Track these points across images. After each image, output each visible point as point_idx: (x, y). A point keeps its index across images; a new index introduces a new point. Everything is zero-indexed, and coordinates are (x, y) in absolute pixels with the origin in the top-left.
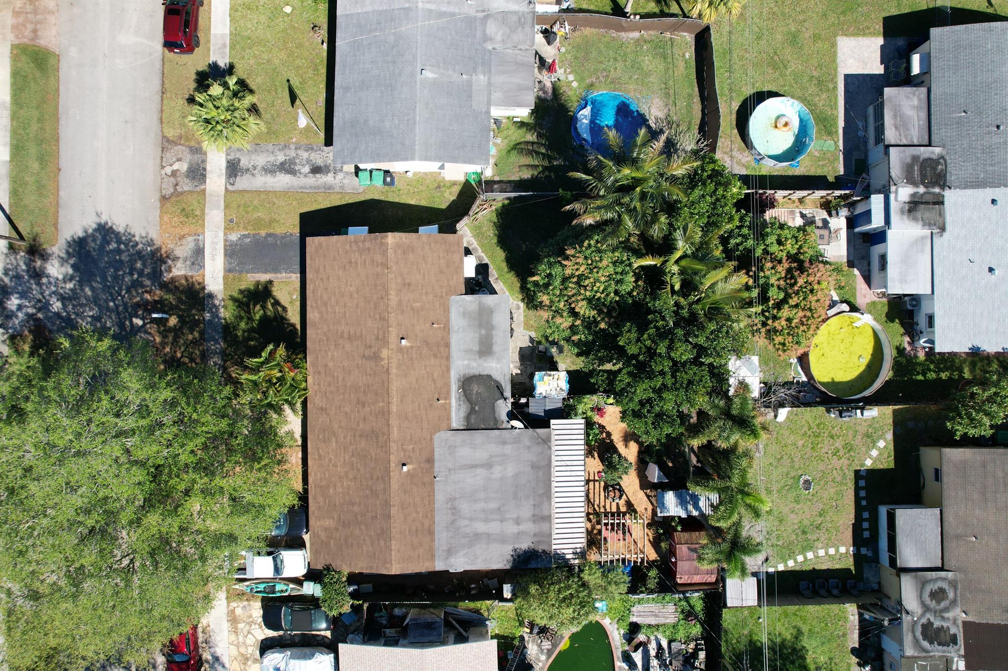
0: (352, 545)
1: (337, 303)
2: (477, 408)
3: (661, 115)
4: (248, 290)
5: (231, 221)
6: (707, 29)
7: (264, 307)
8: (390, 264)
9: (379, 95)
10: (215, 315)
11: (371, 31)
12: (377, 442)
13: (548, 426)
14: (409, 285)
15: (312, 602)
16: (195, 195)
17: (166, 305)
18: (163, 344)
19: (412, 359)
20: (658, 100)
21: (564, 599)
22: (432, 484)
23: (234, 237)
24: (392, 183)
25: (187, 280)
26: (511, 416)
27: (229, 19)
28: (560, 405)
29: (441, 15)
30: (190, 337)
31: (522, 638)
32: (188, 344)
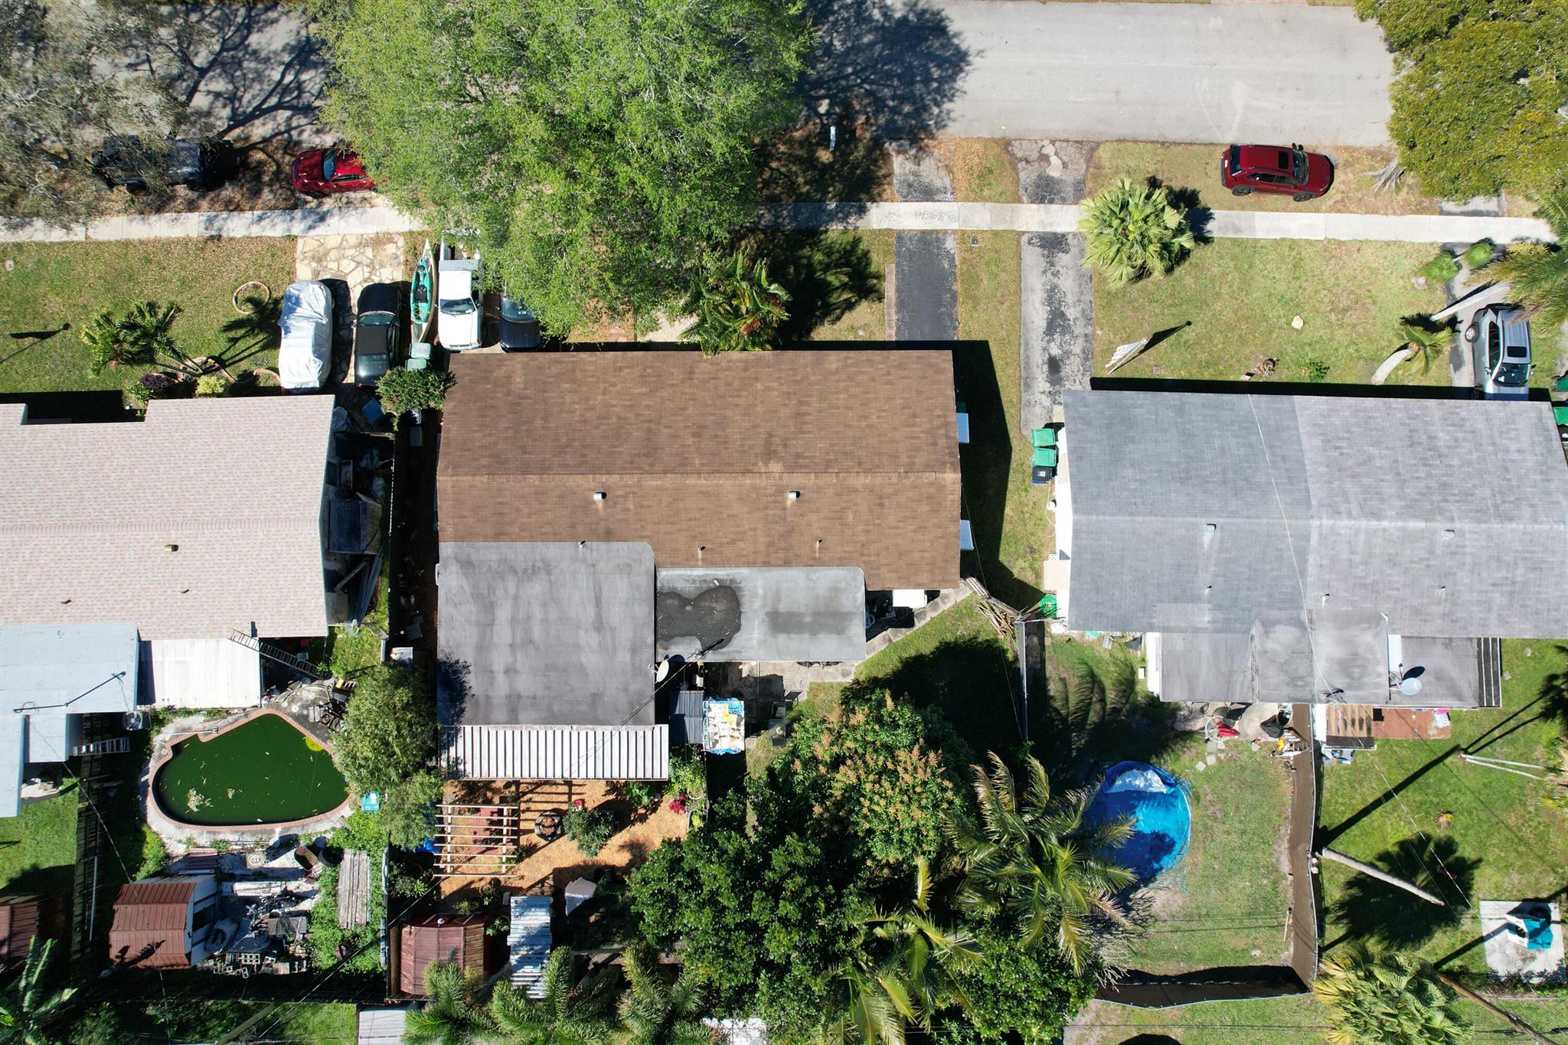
0: (484, 416)
1: (853, 396)
2: (688, 608)
3: (1156, 908)
4: (868, 264)
5: (975, 240)
6: (1303, 988)
7: (844, 287)
8: (912, 476)
9: (1174, 459)
10: (832, 216)
11: (1271, 447)
12: (638, 455)
13: (659, 720)
14: (881, 505)
15: (399, 355)
16: (1012, 189)
17: (847, 145)
18: (790, 142)
19: (766, 508)
20: (1180, 902)
21: (387, 744)
22: (573, 538)
23: (950, 244)
24: (1037, 479)
25: (885, 176)
26: (676, 662)
27: (1278, 237)
28: (691, 740)
29: (1302, 554)
30: (801, 180)
31: (328, 675)
32: (789, 177)
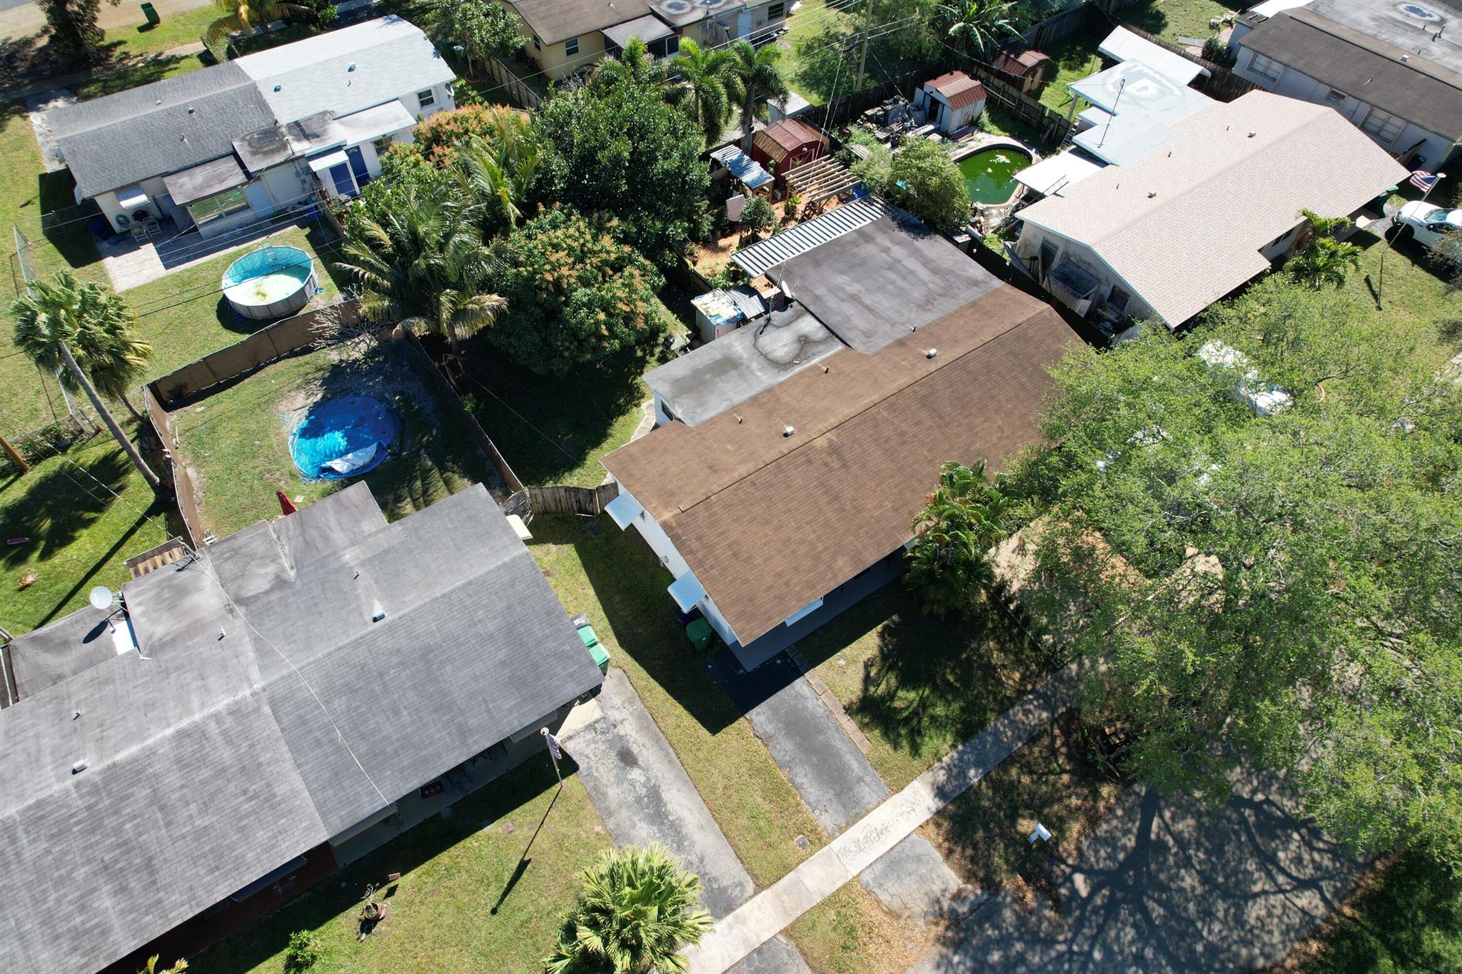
4: (885, 734)
5: (803, 843)
7: (891, 696)
8: (700, 497)
10: (962, 764)
12: (931, 394)
14: (710, 467)
16: (807, 942)
17: (1018, 855)
18: (1073, 812)
19: (803, 415)
20: (281, 407)
22: (924, 328)
25: (950, 853)
29: (264, 652)
30: (1026, 780)
32: (1039, 778)
